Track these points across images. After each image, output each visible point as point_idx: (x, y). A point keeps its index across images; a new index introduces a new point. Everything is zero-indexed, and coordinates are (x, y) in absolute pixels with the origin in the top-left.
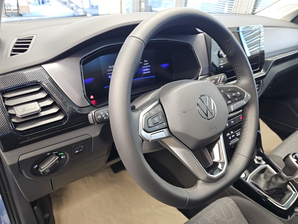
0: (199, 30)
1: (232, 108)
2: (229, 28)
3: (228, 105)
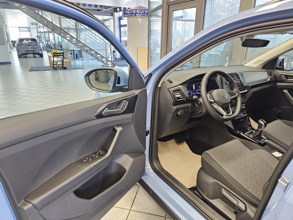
0: (218, 75)
1: (232, 97)
2: (228, 74)
3: (231, 96)
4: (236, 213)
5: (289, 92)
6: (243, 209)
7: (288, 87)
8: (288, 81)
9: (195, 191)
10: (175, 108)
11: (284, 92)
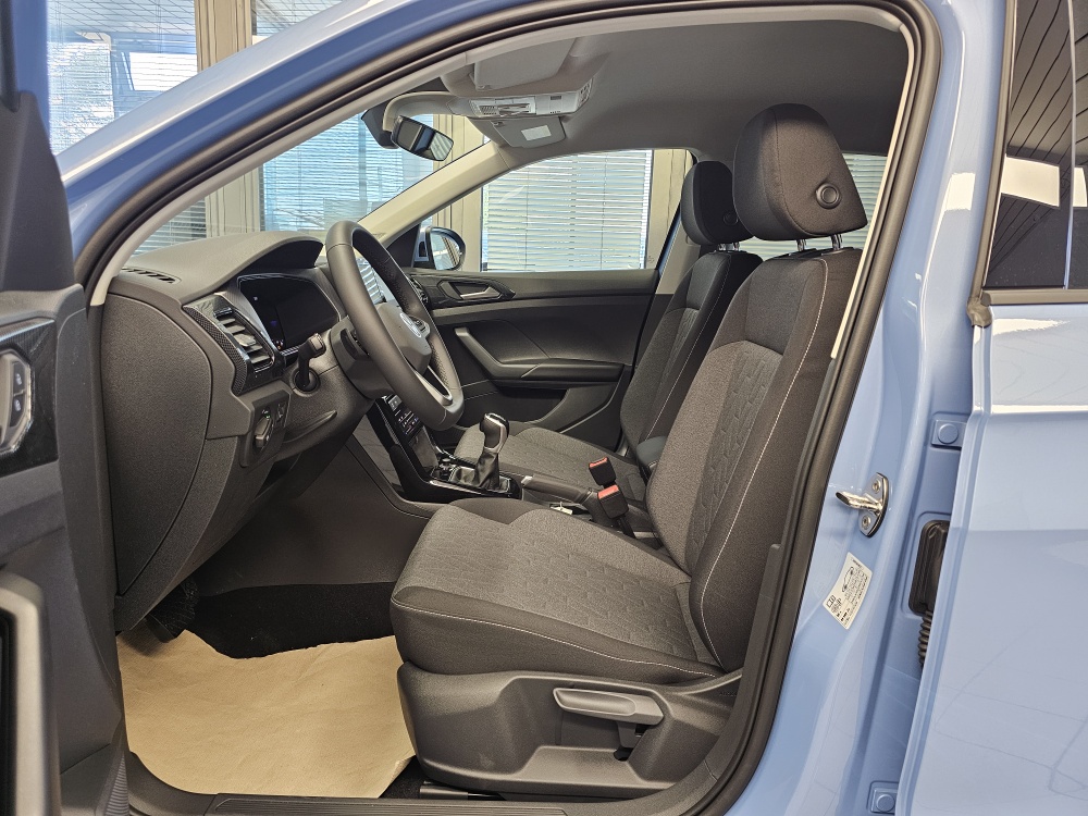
4: (623, 754)
5: (471, 333)
6: (658, 717)
7: (467, 320)
8: (462, 299)
9: (422, 790)
10: (247, 403)
11: (458, 338)
